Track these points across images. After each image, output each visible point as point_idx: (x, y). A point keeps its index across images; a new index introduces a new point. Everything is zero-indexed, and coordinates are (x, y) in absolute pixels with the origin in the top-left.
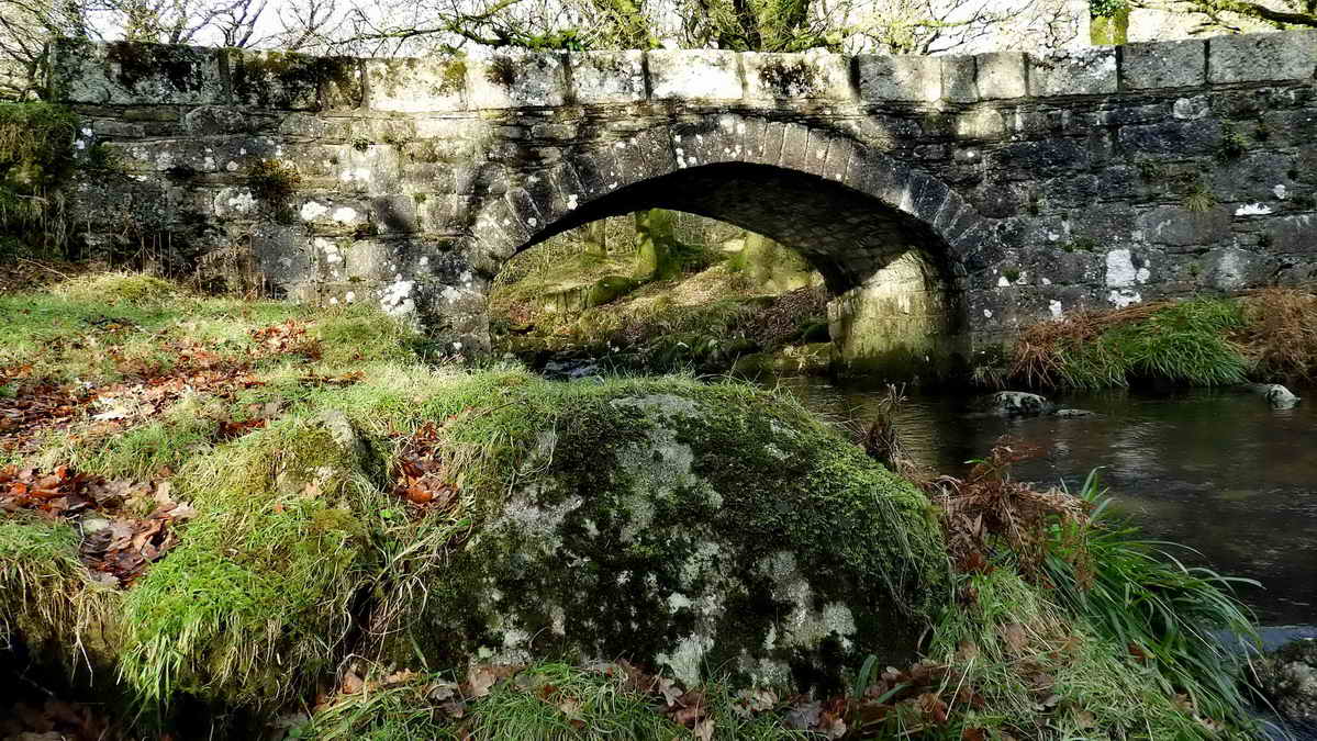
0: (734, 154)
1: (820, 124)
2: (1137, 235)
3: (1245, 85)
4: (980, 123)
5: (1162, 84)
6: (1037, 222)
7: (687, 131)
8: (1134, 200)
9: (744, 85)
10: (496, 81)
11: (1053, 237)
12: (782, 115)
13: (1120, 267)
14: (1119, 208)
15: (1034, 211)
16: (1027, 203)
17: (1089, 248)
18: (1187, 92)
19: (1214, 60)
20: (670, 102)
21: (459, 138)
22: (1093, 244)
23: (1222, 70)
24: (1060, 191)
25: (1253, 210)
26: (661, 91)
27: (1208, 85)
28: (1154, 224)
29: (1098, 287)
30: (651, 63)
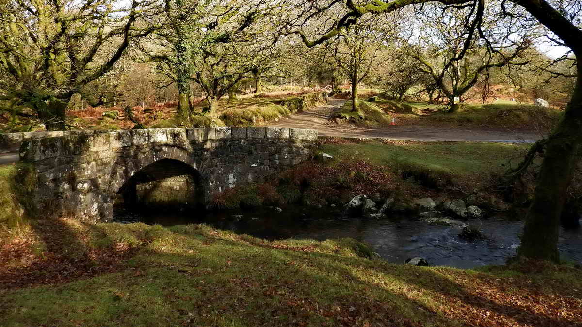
0: (165, 156)
1: (181, 147)
2: (234, 171)
3: (253, 138)
4: (208, 145)
5: (240, 137)
6: (217, 168)
7: (156, 151)
8: (234, 163)
9: (167, 138)
10: (116, 140)
11: (220, 172)
12: (174, 146)
13: (231, 179)
14: (231, 165)
15: (217, 166)
16: (215, 164)
17: (226, 174)
18: (244, 139)
19: (248, 132)
20: (154, 143)
21: (108, 157)
22: (226, 173)
23: (250, 135)
24: (221, 161)
25: (254, 165)
26: (152, 140)
27: (247, 138)
28: (238, 168)
29: (227, 184)
30: (150, 133)
